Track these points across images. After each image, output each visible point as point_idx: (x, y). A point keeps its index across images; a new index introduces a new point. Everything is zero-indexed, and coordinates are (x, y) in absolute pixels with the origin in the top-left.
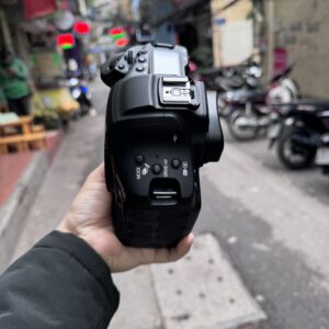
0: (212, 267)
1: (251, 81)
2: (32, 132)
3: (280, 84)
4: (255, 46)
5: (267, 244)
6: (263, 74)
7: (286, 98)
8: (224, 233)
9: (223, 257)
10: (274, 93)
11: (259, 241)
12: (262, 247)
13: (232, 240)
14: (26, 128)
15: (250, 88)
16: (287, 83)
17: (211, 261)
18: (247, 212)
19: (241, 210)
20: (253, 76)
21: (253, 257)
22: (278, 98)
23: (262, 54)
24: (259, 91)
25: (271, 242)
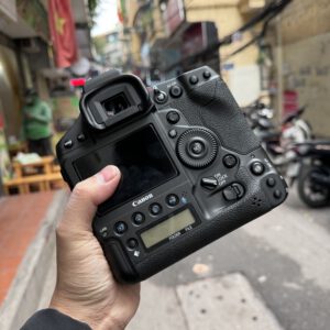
0: (245, 306)
1: (262, 122)
2: (53, 172)
3: (293, 125)
4: (262, 89)
5: (299, 283)
6: (275, 115)
7: (300, 139)
8: (253, 272)
9: (256, 297)
10: (288, 133)
11: (290, 280)
12: (294, 286)
13: (262, 279)
14: (47, 169)
15: (263, 128)
16: (300, 123)
17: (243, 301)
18: (274, 251)
19: (267, 248)
20: (265, 117)
21: (285, 295)
22: (292, 138)
23: (272, 96)
24: (271, 131)
25: (303, 281)
